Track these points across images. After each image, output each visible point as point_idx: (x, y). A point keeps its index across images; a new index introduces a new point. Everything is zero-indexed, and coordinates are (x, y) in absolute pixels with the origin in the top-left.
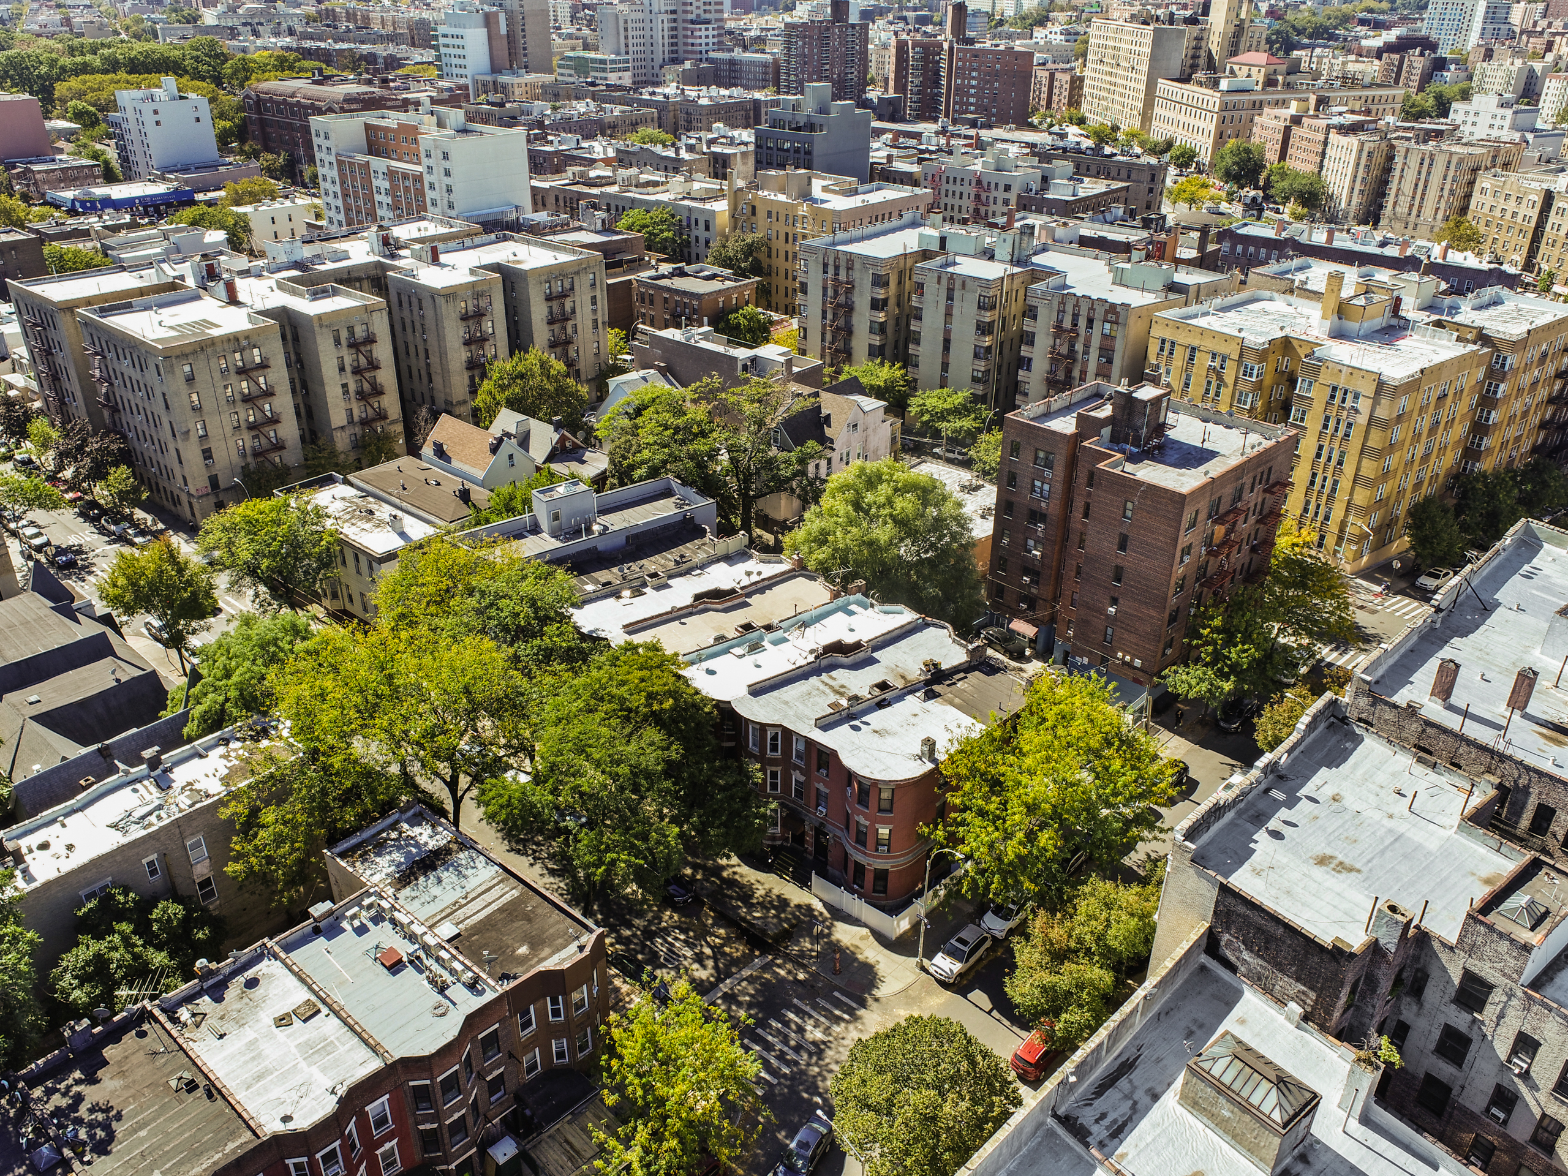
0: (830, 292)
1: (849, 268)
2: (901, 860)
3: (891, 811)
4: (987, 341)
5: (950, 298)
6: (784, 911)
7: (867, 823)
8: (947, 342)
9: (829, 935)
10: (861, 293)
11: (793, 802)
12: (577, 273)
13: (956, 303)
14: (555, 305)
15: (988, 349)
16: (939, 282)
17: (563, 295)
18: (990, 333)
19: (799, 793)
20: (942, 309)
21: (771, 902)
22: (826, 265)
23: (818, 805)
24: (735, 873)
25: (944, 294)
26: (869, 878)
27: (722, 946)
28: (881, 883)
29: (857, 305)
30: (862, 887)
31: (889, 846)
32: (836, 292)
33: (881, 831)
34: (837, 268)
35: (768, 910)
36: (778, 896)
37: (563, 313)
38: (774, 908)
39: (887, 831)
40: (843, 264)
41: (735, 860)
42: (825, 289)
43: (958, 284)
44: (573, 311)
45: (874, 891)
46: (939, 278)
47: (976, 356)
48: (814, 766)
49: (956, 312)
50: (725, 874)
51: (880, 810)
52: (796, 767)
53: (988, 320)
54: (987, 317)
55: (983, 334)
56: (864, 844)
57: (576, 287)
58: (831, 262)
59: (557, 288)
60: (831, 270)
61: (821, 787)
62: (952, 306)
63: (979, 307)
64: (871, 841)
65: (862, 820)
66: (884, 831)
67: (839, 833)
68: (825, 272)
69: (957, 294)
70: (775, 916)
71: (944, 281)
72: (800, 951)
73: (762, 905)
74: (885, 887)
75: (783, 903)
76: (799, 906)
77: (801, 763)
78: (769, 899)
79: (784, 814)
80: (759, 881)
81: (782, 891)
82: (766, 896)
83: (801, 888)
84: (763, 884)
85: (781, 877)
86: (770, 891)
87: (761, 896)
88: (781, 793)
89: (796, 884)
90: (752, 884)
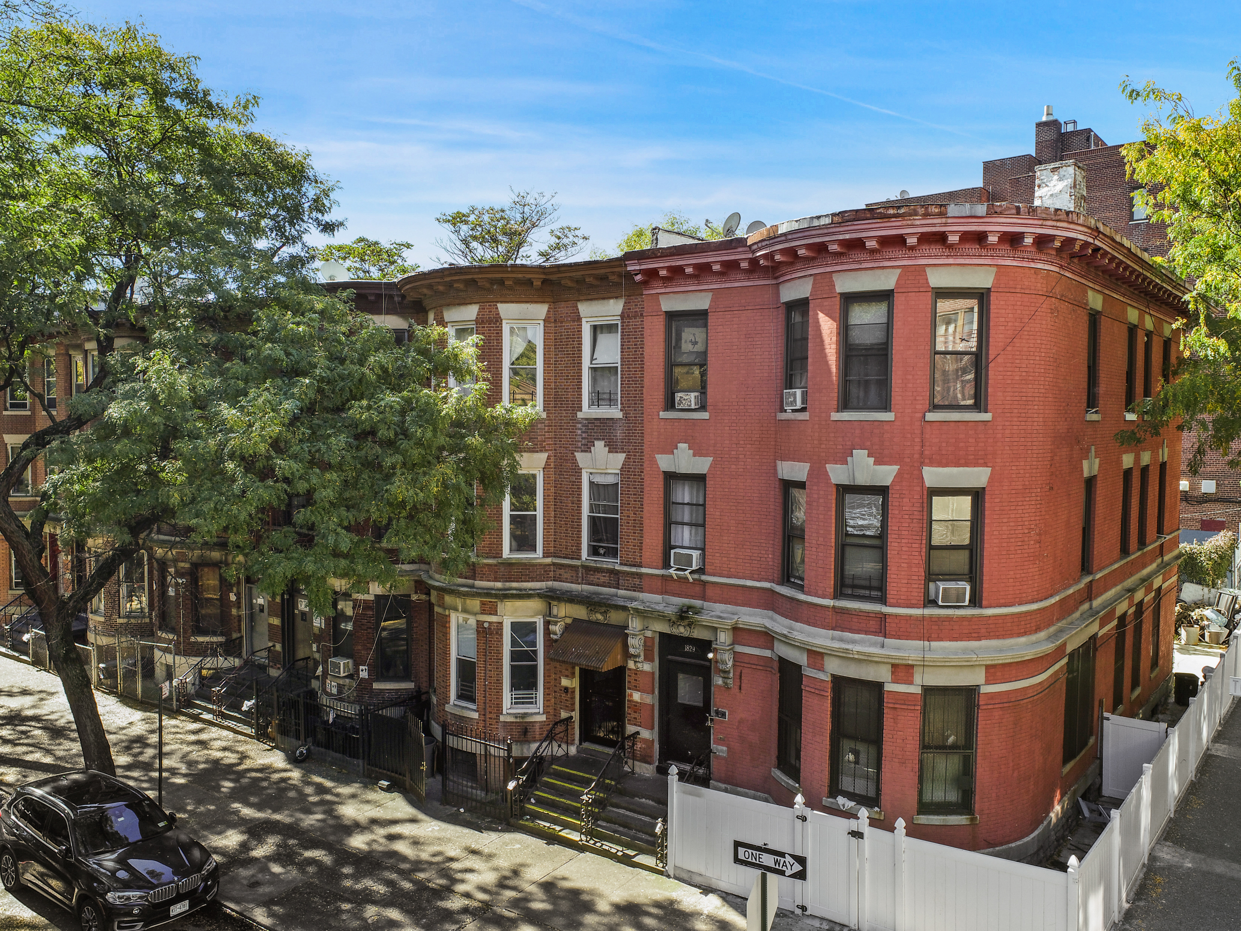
6: (573, 927)
24: (394, 837)
35: (507, 922)
36: (548, 886)
38: (533, 919)
41: (397, 807)
50: (359, 842)
75: (569, 902)
78: (510, 894)
79: (557, 629)
80: (474, 852)
81: (559, 873)
82: (502, 884)
83: (626, 860)
84: (490, 857)
85: (552, 839)
86: (516, 873)
87: (482, 889)
88: (546, 555)
89: (606, 854)
90: (452, 859)
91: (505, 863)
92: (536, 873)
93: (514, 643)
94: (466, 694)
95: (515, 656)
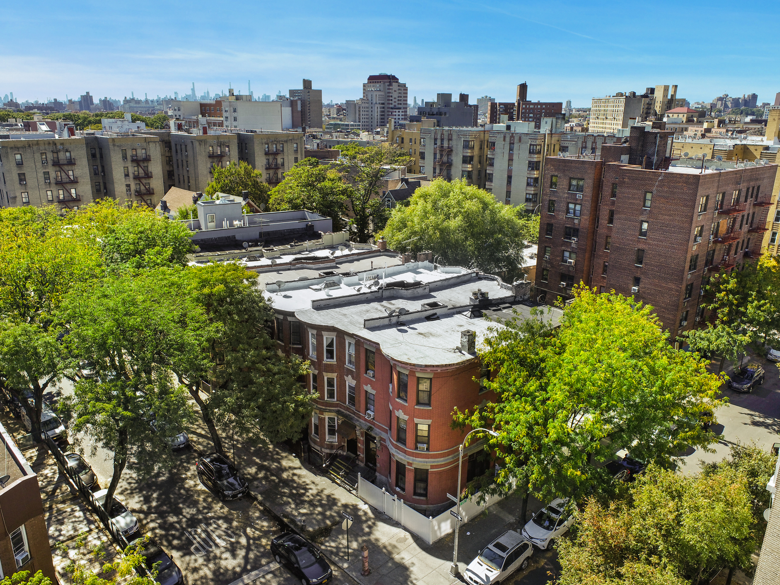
0: (438, 156)
1: (450, 140)
2: (441, 461)
3: (429, 404)
4: (536, 174)
5: (511, 149)
6: (331, 509)
7: (406, 418)
8: (510, 178)
9: (369, 534)
10: (457, 154)
11: (347, 409)
12: (286, 141)
13: (515, 152)
14: (271, 158)
15: (536, 180)
16: (504, 140)
17: (276, 154)
18: (538, 169)
19: (352, 399)
20: (506, 157)
21: (320, 501)
22: (436, 140)
23: (367, 409)
24: (294, 474)
25: (507, 147)
26: (410, 478)
27: (259, 538)
28: (422, 485)
29: (454, 162)
30: (403, 489)
31: (428, 443)
32: (441, 155)
33: (420, 427)
34: (442, 140)
35: (315, 506)
36: (328, 496)
37: (276, 165)
38: (322, 505)
39: (425, 428)
40: (446, 137)
41: (297, 463)
42: (435, 154)
43: (516, 139)
44: (283, 165)
45: (415, 494)
46: (505, 137)
47: (528, 184)
48: (363, 369)
49: (515, 157)
50: (285, 475)
51: (418, 403)
52: (349, 372)
53: (535, 160)
54: (535, 158)
55: (533, 169)
56: (403, 441)
57: (285, 150)
58: (439, 137)
59: (273, 148)
60: (439, 142)
61: (368, 388)
62: (512, 154)
63: (530, 153)
64: (410, 438)
65: (400, 414)
66: (423, 428)
67: (384, 435)
68: (435, 144)
69: (516, 146)
70: (320, 513)
71: (508, 139)
72: (337, 548)
73: (311, 503)
74: (426, 489)
75: (332, 501)
76: (345, 506)
77: (352, 368)
78: (319, 498)
79: (340, 422)
80: (313, 483)
81: (333, 492)
82: (317, 495)
83: (349, 491)
84: (317, 485)
85: (334, 481)
86: (322, 491)
87: (312, 495)
88: (337, 400)
89: (345, 488)
90: (307, 484)
91: (320, 488)
92: (326, 492)
93: (329, 423)
94: (316, 433)
95: (329, 426)
